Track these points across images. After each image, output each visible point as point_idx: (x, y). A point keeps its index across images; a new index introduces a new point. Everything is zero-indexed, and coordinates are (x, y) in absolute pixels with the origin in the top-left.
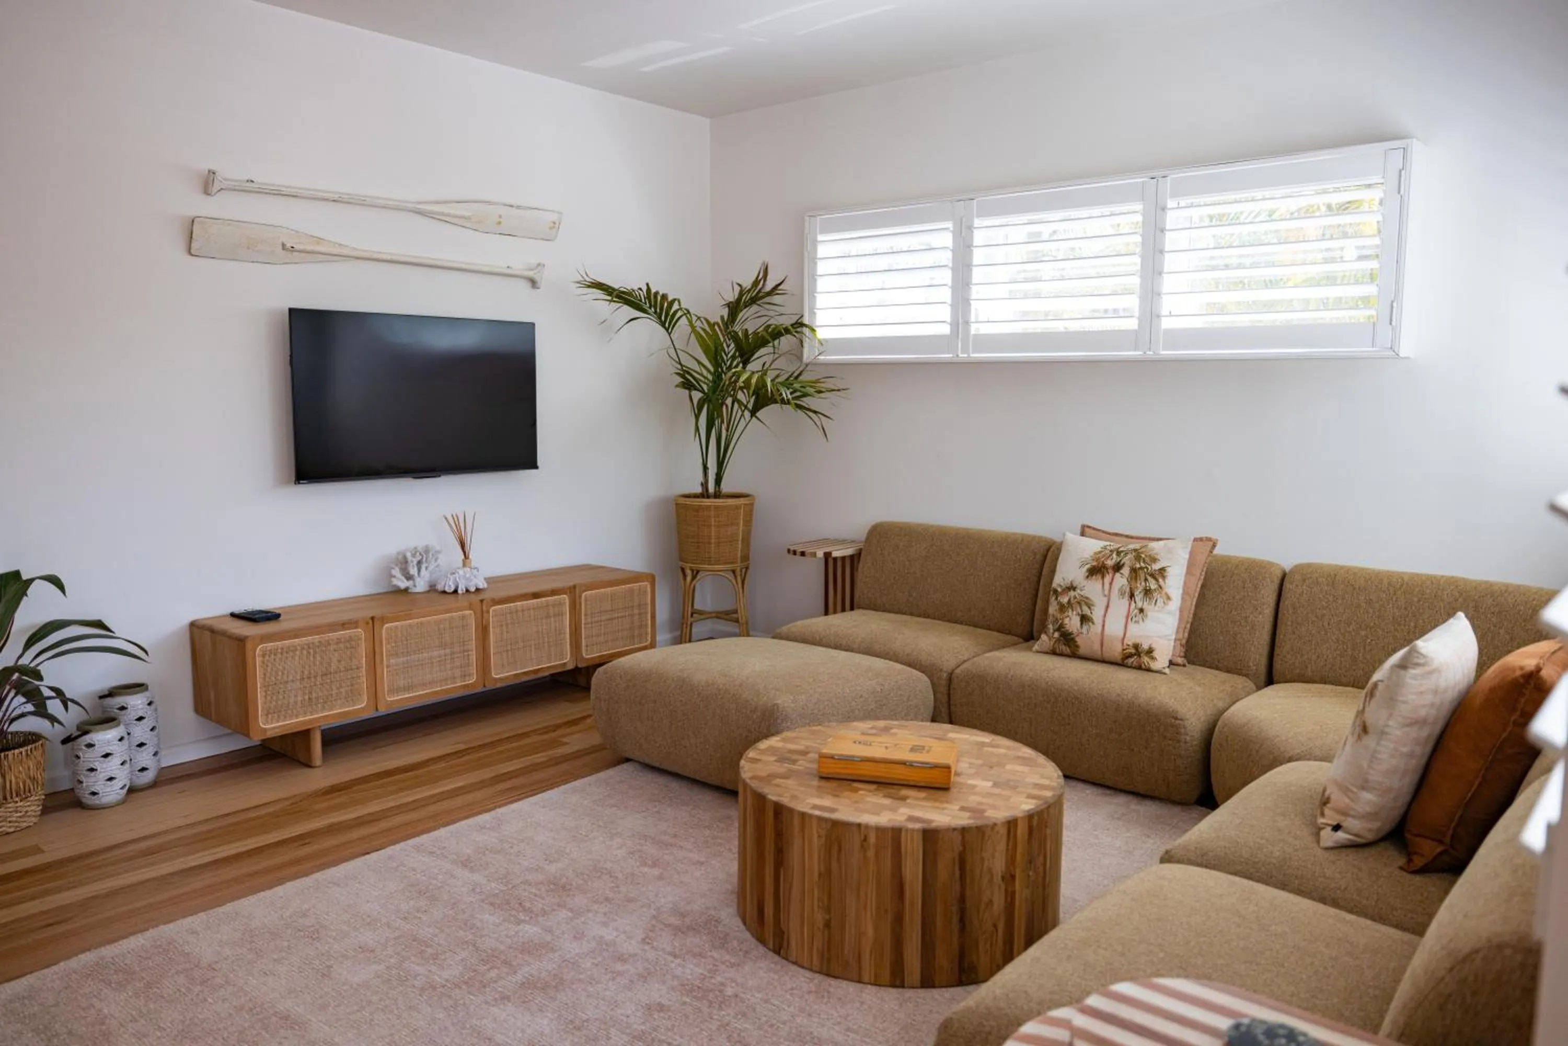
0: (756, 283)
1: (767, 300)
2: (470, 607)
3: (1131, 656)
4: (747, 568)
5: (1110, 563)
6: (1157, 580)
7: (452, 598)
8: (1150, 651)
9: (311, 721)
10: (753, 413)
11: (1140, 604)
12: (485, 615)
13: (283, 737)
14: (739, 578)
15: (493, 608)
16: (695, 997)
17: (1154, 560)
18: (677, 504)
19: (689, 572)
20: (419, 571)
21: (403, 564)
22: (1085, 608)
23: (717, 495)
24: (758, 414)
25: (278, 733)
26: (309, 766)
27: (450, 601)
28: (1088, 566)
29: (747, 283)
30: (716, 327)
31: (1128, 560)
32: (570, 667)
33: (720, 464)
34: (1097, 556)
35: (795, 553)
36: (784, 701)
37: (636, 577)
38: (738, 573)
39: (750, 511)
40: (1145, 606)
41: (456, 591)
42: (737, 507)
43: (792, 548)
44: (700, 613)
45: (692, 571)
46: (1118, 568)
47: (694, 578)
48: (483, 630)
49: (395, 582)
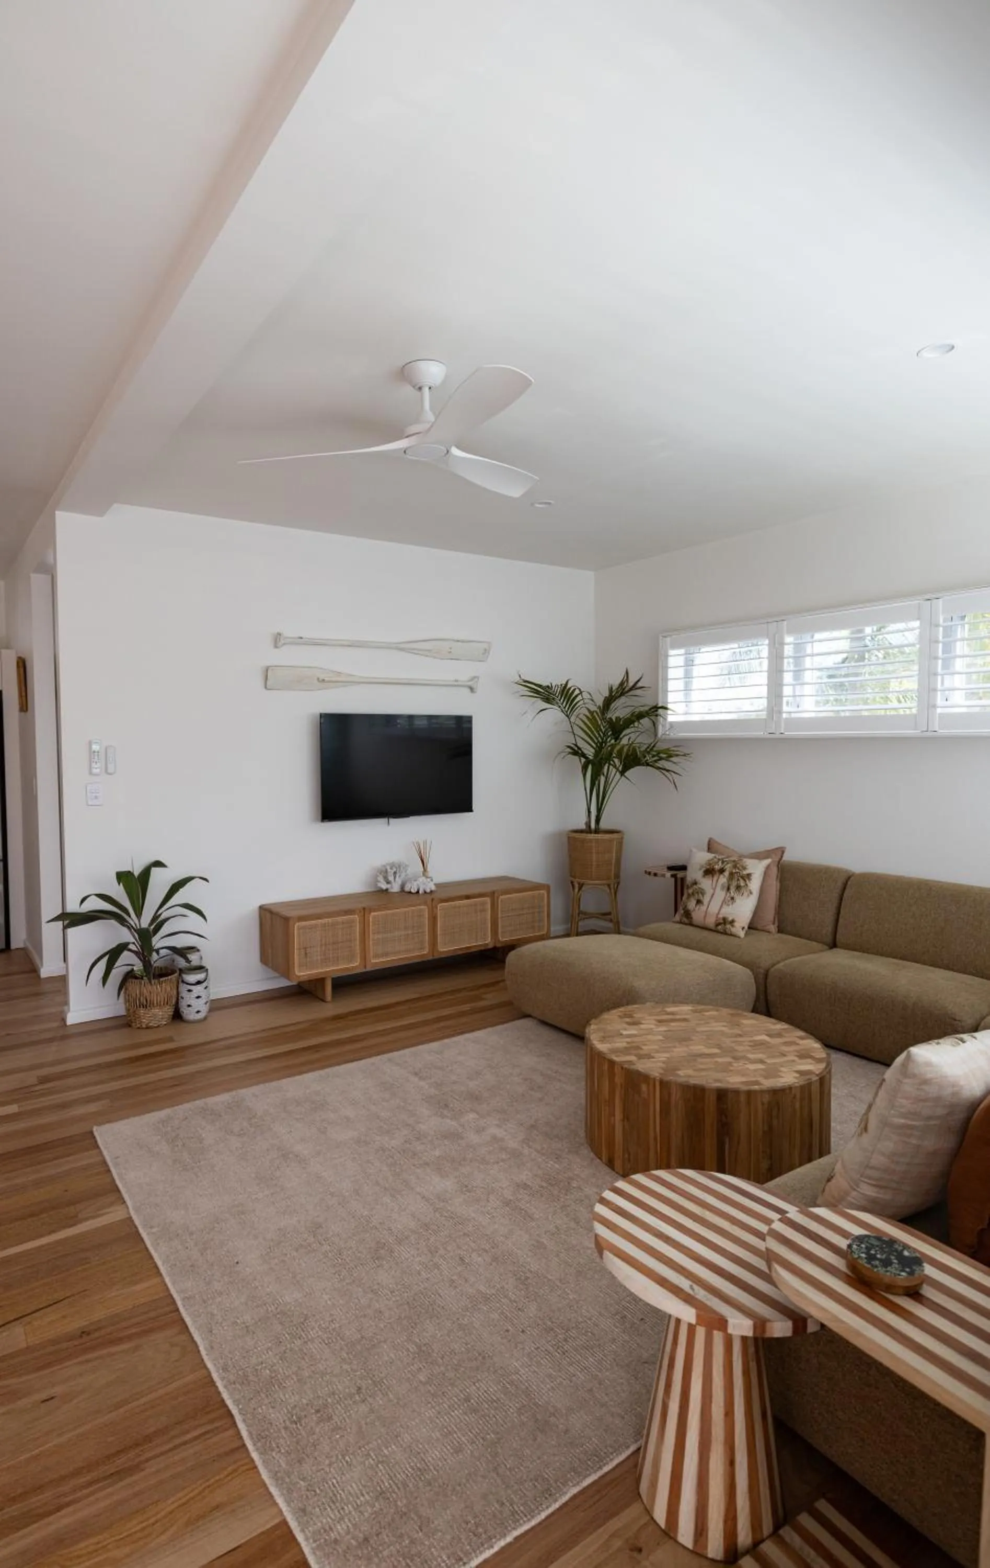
0: (622, 684)
1: (631, 693)
2: (425, 903)
3: (720, 924)
4: (618, 883)
5: (716, 867)
6: (745, 880)
7: (415, 896)
8: (732, 922)
9: (327, 972)
10: (622, 773)
11: (732, 894)
12: (435, 910)
13: (310, 981)
14: (613, 891)
15: (440, 905)
16: (550, 1184)
17: (745, 868)
18: (569, 837)
19: (577, 886)
20: (395, 878)
21: (384, 872)
22: (700, 895)
23: (597, 831)
24: (626, 774)
25: (306, 978)
26: (323, 1001)
27: (415, 897)
28: (704, 869)
29: (616, 683)
30: (595, 714)
31: (728, 867)
32: (491, 946)
33: (599, 810)
34: (709, 863)
35: (649, 873)
36: (640, 984)
37: (537, 887)
38: (612, 886)
39: (620, 843)
40: (736, 896)
41: (418, 892)
42: (611, 841)
43: (648, 870)
44: (585, 913)
45: (579, 884)
46: (722, 871)
47: (580, 889)
48: (433, 919)
49: (379, 885)
